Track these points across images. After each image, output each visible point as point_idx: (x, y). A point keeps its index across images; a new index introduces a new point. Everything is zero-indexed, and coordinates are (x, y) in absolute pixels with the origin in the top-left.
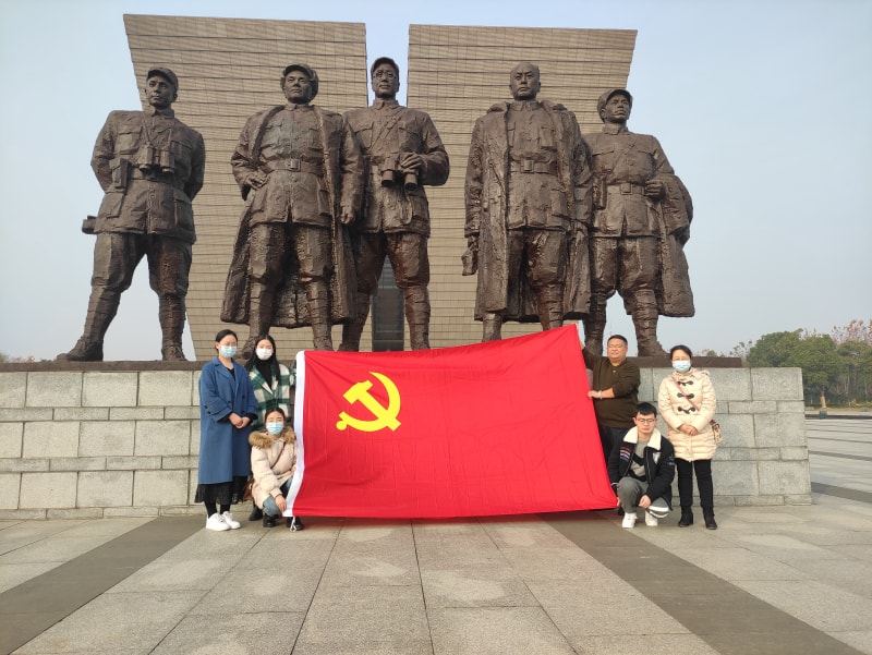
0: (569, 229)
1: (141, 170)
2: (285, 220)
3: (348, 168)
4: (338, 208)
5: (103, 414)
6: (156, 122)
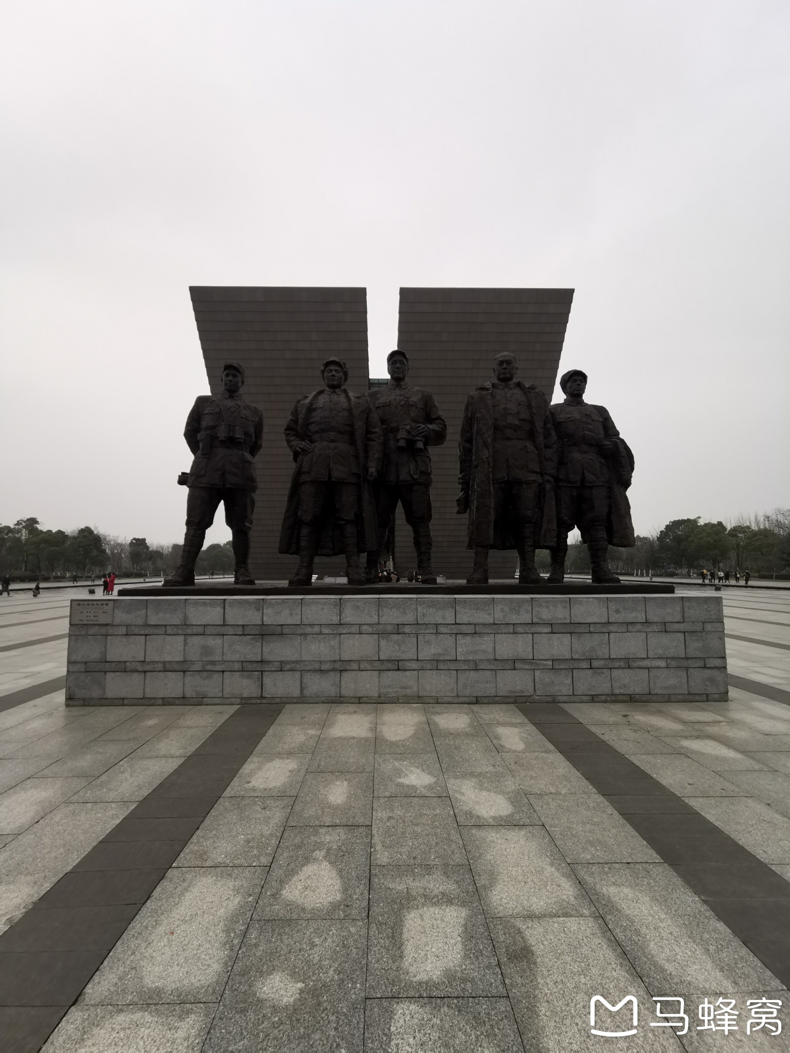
0: (541, 481)
1: (221, 441)
2: (326, 480)
3: (373, 436)
4: (366, 469)
5: (201, 630)
6: (230, 403)
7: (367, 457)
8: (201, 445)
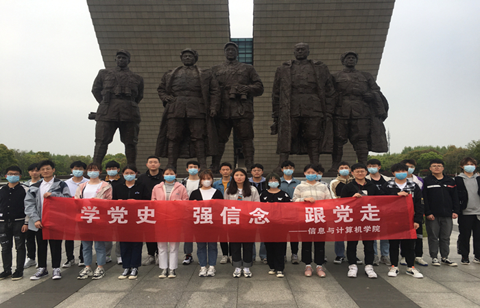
0: (323, 116)
1: (116, 95)
2: (184, 117)
3: (213, 92)
4: (209, 111)
6: (121, 74)
7: (210, 104)
8: (104, 98)
